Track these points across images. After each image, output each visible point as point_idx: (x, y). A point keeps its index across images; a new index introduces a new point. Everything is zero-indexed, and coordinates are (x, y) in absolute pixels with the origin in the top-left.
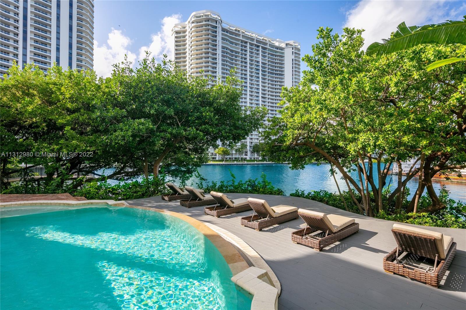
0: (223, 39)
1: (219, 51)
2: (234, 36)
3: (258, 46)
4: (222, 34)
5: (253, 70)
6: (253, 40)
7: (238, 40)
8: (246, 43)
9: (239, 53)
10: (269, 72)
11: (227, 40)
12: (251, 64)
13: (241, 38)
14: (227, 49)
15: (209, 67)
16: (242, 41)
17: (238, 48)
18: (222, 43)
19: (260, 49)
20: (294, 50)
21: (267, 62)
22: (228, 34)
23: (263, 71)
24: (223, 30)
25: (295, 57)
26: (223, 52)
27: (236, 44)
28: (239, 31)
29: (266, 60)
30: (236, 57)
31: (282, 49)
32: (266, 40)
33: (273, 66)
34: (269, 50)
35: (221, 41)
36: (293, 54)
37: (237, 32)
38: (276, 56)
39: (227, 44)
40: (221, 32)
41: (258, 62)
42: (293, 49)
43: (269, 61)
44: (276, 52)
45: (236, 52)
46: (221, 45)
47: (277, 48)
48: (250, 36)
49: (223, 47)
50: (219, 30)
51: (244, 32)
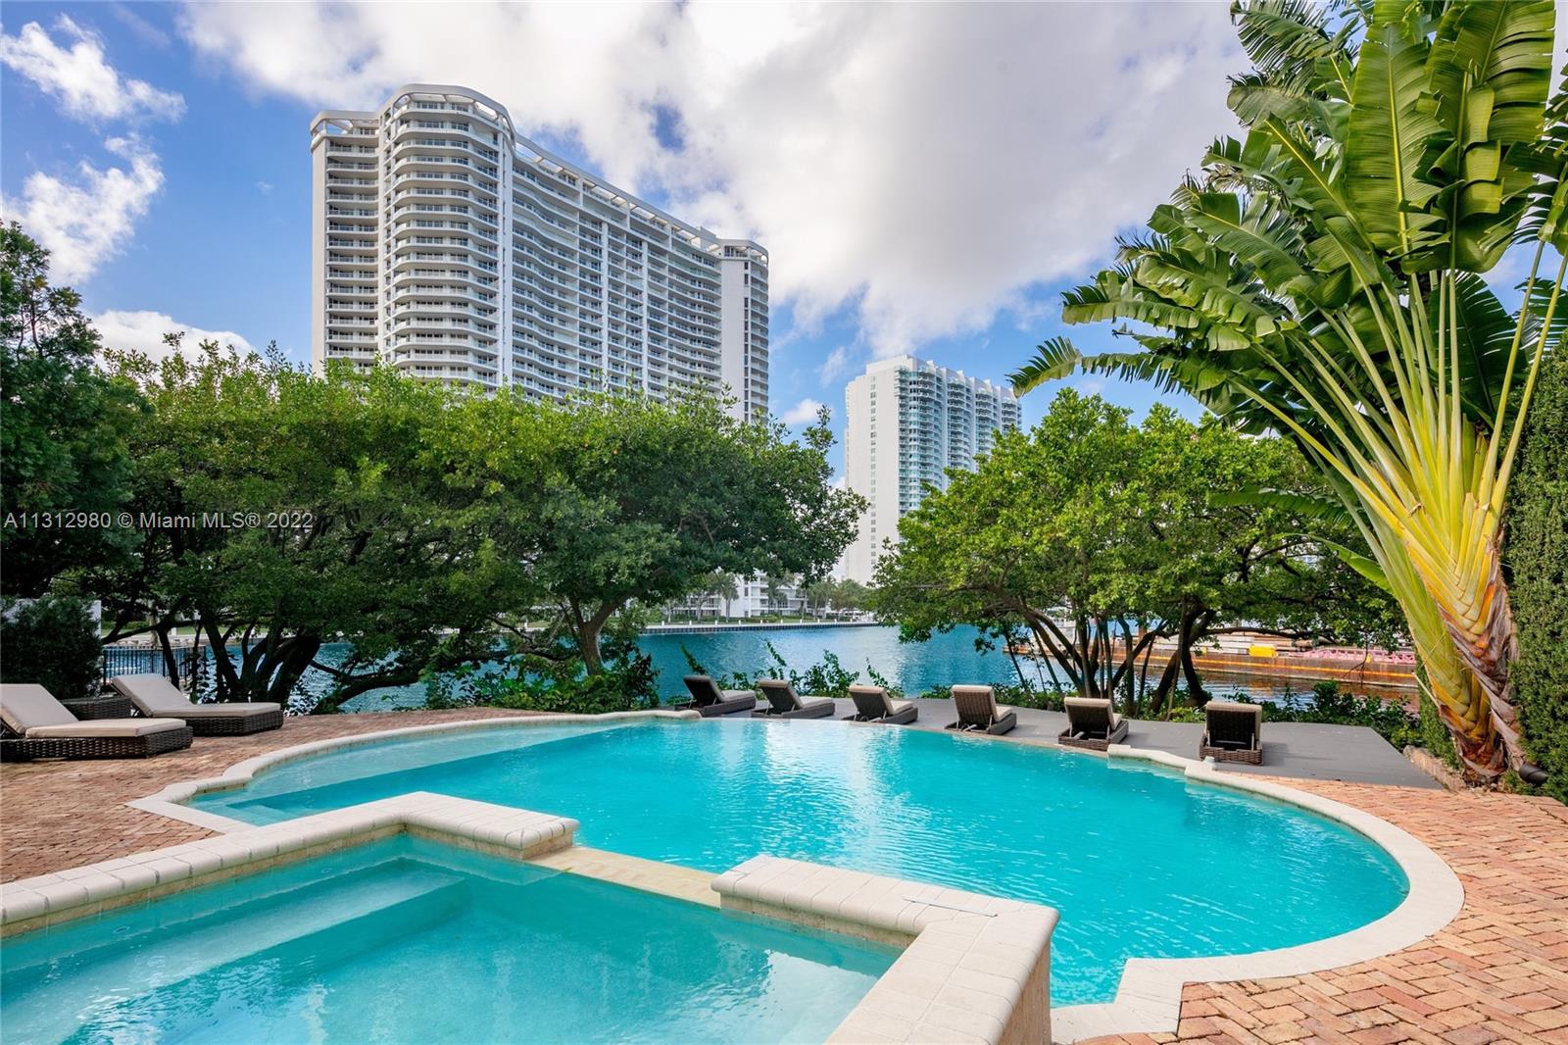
0: (518, 198)
1: (505, 240)
2: (554, 195)
3: (638, 242)
4: (516, 181)
5: (622, 319)
6: (620, 217)
7: (573, 210)
8: (598, 223)
9: (572, 253)
10: (671, 331)
11: (531, 204)
12: (615, 298)
13: (581, 206)
14: (532, 233)
15: (469, 290)
16: (584, 216)
17: (572, 239)
18: (515, 211)
19: (645, 250)
20: (749, 271)
21: (665, 297)
22: (535, 185)
23: (652, 325)
24: (519, 166)
25: (754, 292)
26: (517, 243)
27: (564, 223)
28: (573, 180)
29: (662, 290)
30: (563, 265)
31: (712, 261)
32: (663, 226)
33: (685, 313)
34: (673, 258)
35: (510, 203)
36: (746, 282)
37: (566, 183)
38: (693, 280)
39: (533, 219)
40: (510, 173)
41: (636, 292)
42: (746, 268)
43: (671, 295)
44: (695, 268)
45: (564, 250)
46: (510, 217)
47: (698, 255)
48: (609, 204)
49: (518, 228)
50: (504, 165)
51: (590, 188)
